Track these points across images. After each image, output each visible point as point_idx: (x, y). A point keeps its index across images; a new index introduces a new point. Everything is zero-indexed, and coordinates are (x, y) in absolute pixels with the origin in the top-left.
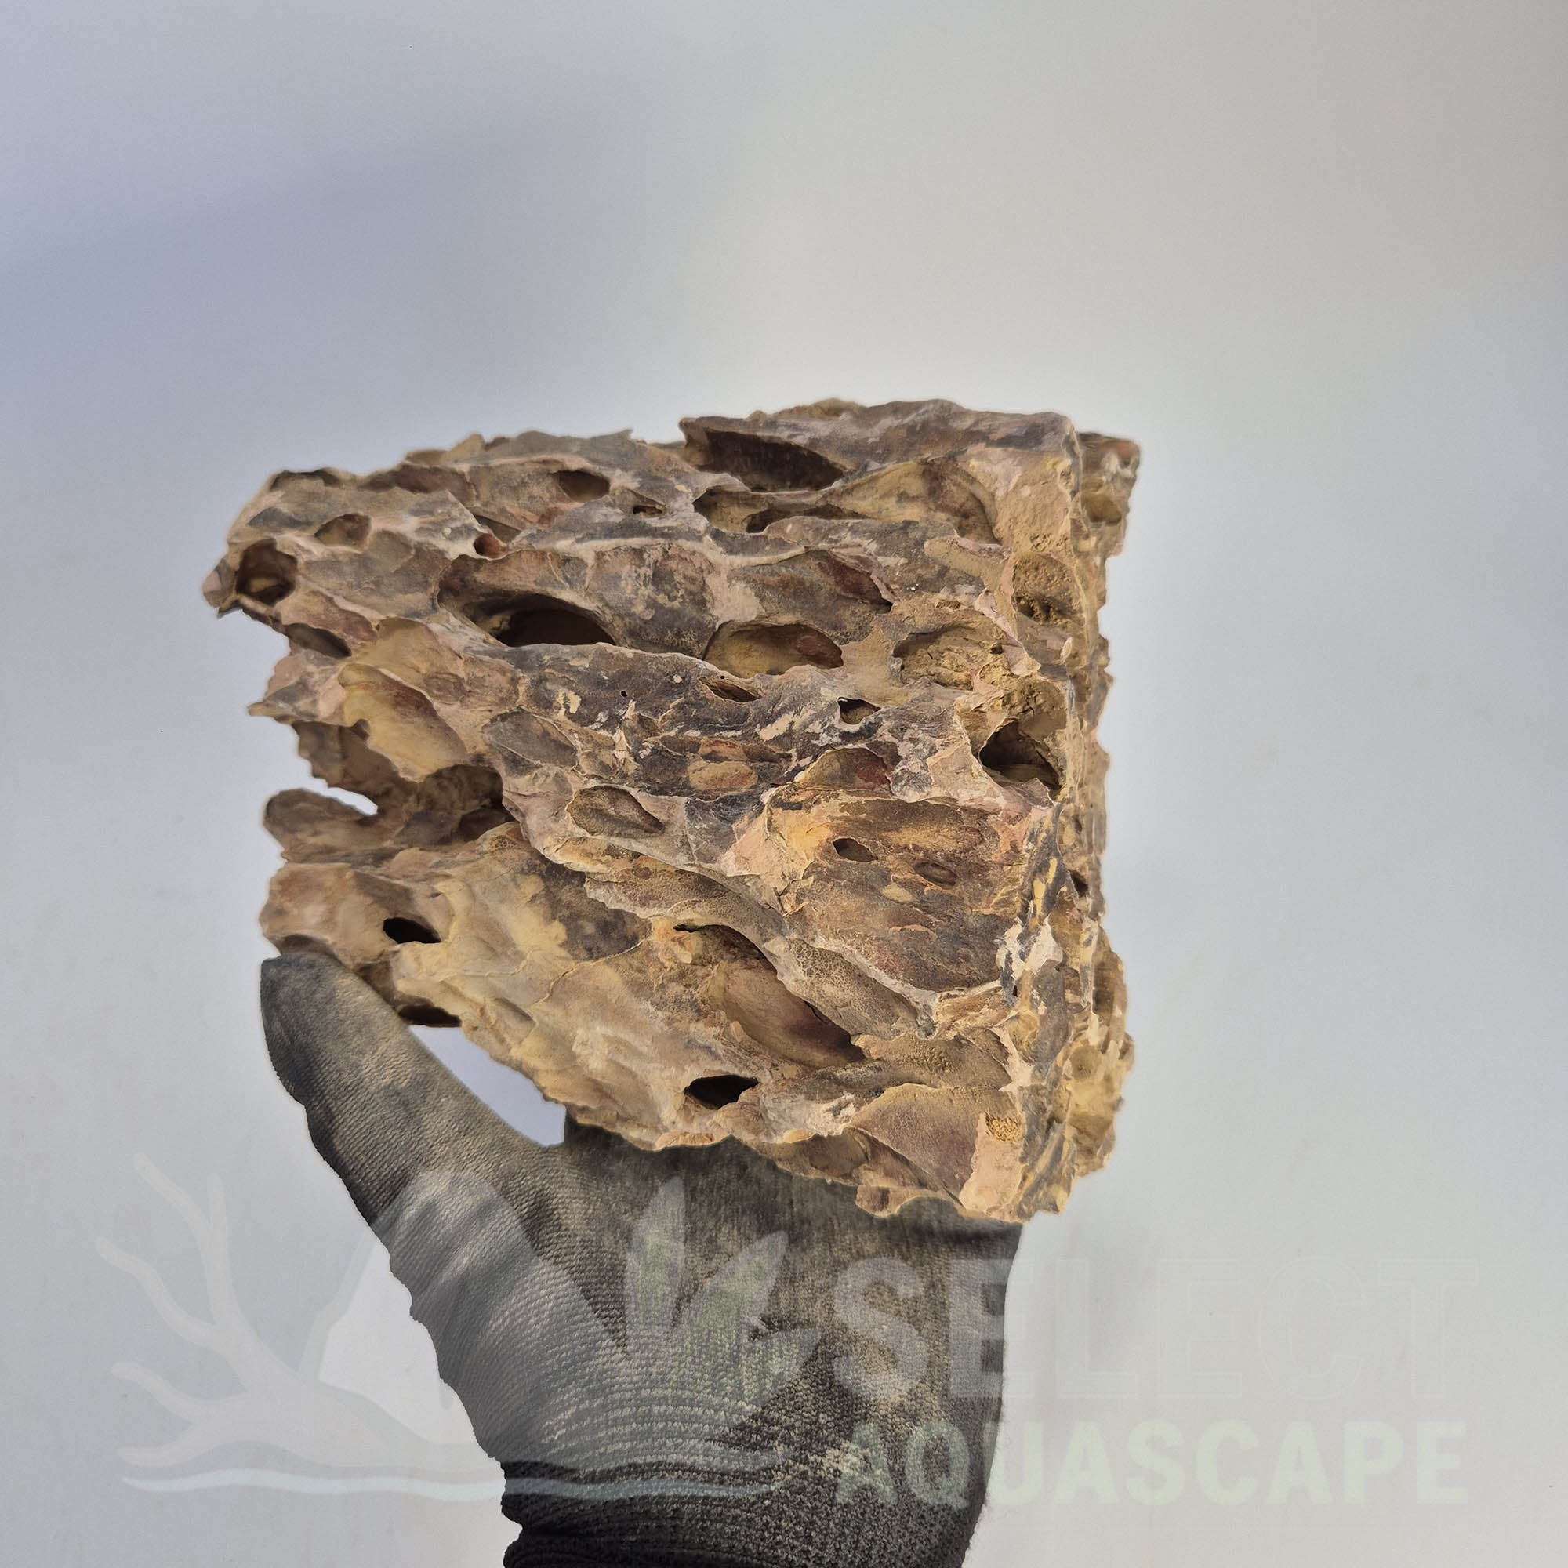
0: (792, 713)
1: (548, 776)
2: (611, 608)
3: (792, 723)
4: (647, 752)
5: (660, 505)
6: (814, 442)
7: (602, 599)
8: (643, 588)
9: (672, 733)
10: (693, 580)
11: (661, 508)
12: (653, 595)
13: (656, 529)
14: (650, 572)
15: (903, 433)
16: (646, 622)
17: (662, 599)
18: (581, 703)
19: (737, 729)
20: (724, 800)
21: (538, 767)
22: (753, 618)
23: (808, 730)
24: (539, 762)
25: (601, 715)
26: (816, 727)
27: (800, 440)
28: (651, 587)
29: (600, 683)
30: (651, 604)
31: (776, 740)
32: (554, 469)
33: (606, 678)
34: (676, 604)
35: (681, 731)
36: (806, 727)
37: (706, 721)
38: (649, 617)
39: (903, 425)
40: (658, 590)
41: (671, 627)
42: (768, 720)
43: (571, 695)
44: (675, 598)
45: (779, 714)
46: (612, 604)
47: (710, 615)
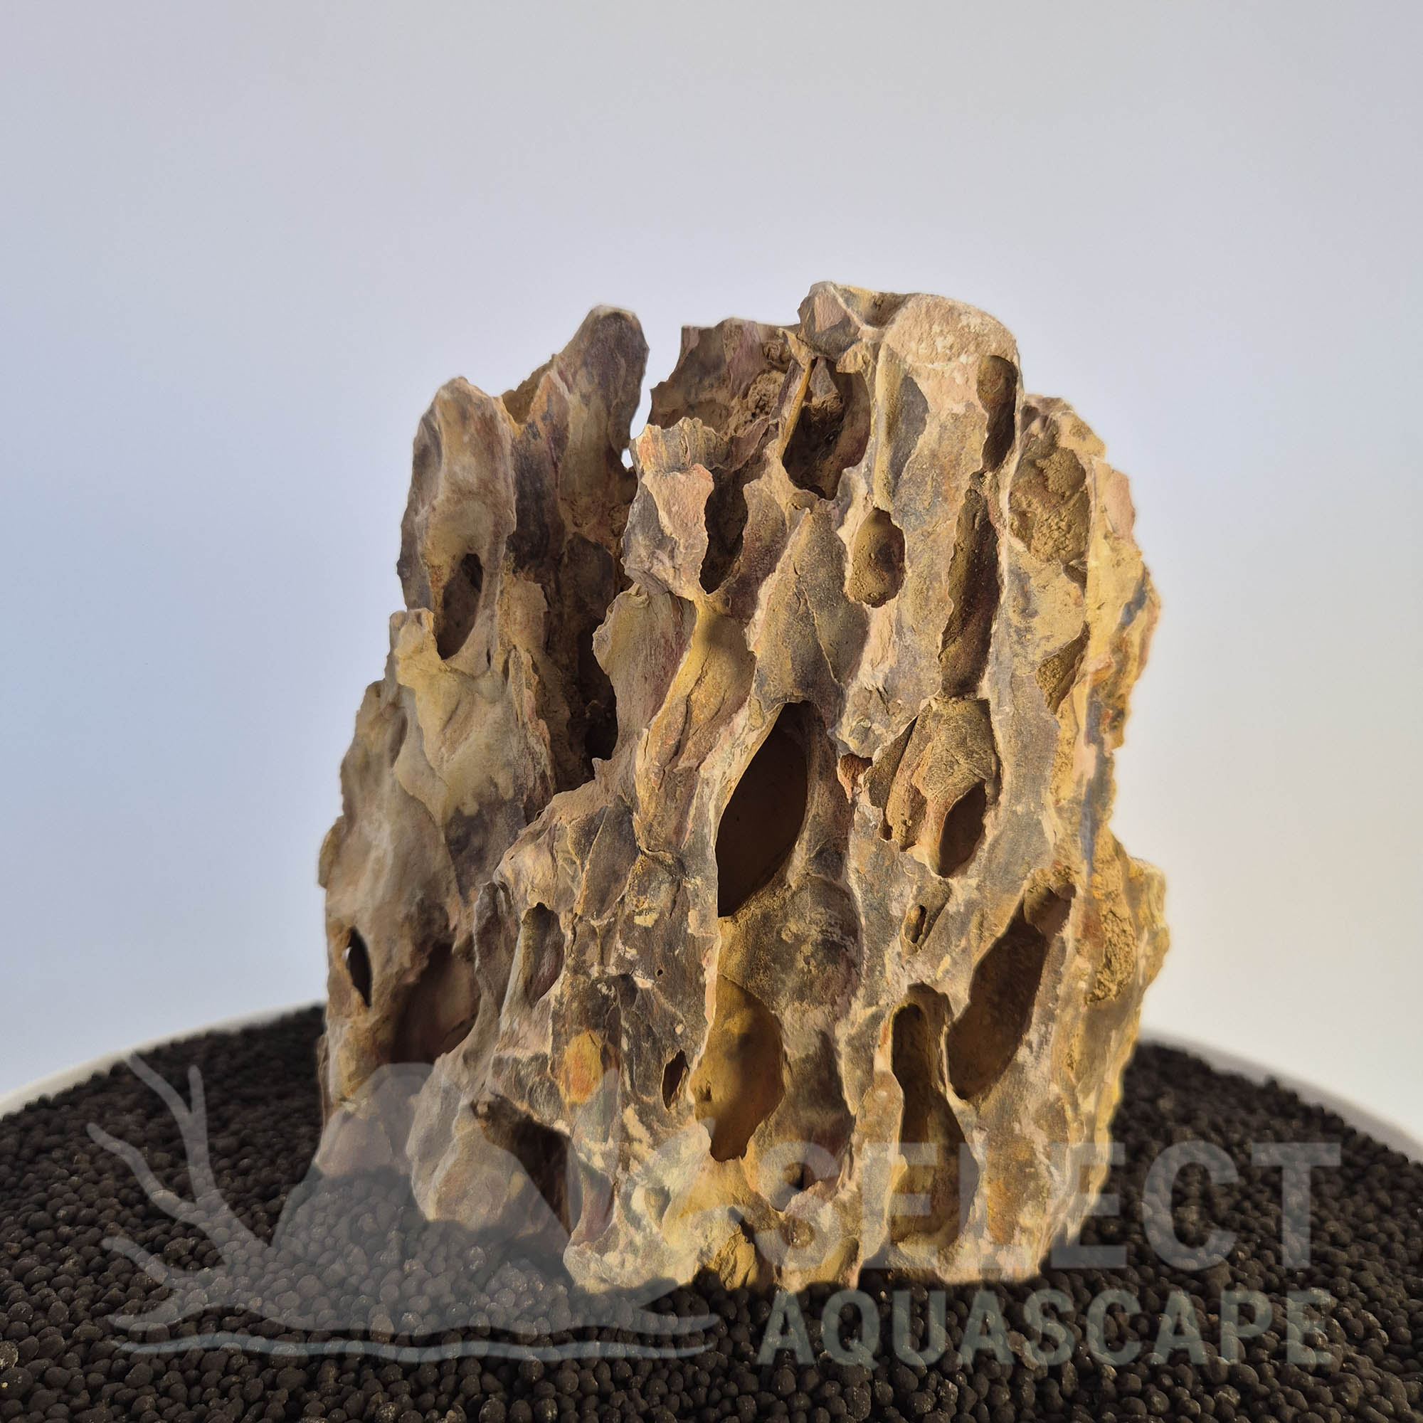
0: (651, 1141)
1: (573, 879)
2: (792, 896)
3: (640, 1141)
4: (604, 990)
5: (924, 941)
6: (1020, 1068)
7: (800, 889)
8: (818, 929)
9: (623, 1023)
10: (826, 987)
11: (920, 941)
12: (810, 940)
13: (882, 957)
14: (836, 938)
15: (1023, 1156)
16: (779, 933)
17: (807, 949)
18: (646, 929)
19: (632, 1085)
20: (552, 1085)
21: (582, 864)
22: (785, 1047)
23: (632, 1159)
24: (588, 867)
25: (634, 952)
26: (635, 1167)
27: (1023, 1054)
28: (820, 937)
29: (671, 946)
30: (799, 939)
31: (623, 1128)
32: (988, 790)
33: (677, 952)
34: (801, 964)
35: (627, 1032)
36: (635, 1158)
37: (639, 1056)
38: (784, 937)
39: (1035, 1154)
40: (817, 945)
41: (774, 961)
42: (644, 1114)
43: (655, 916)
44: (808, 964)
45: (649, 1127)
46: (797, 899)
47: (787, 1005)
